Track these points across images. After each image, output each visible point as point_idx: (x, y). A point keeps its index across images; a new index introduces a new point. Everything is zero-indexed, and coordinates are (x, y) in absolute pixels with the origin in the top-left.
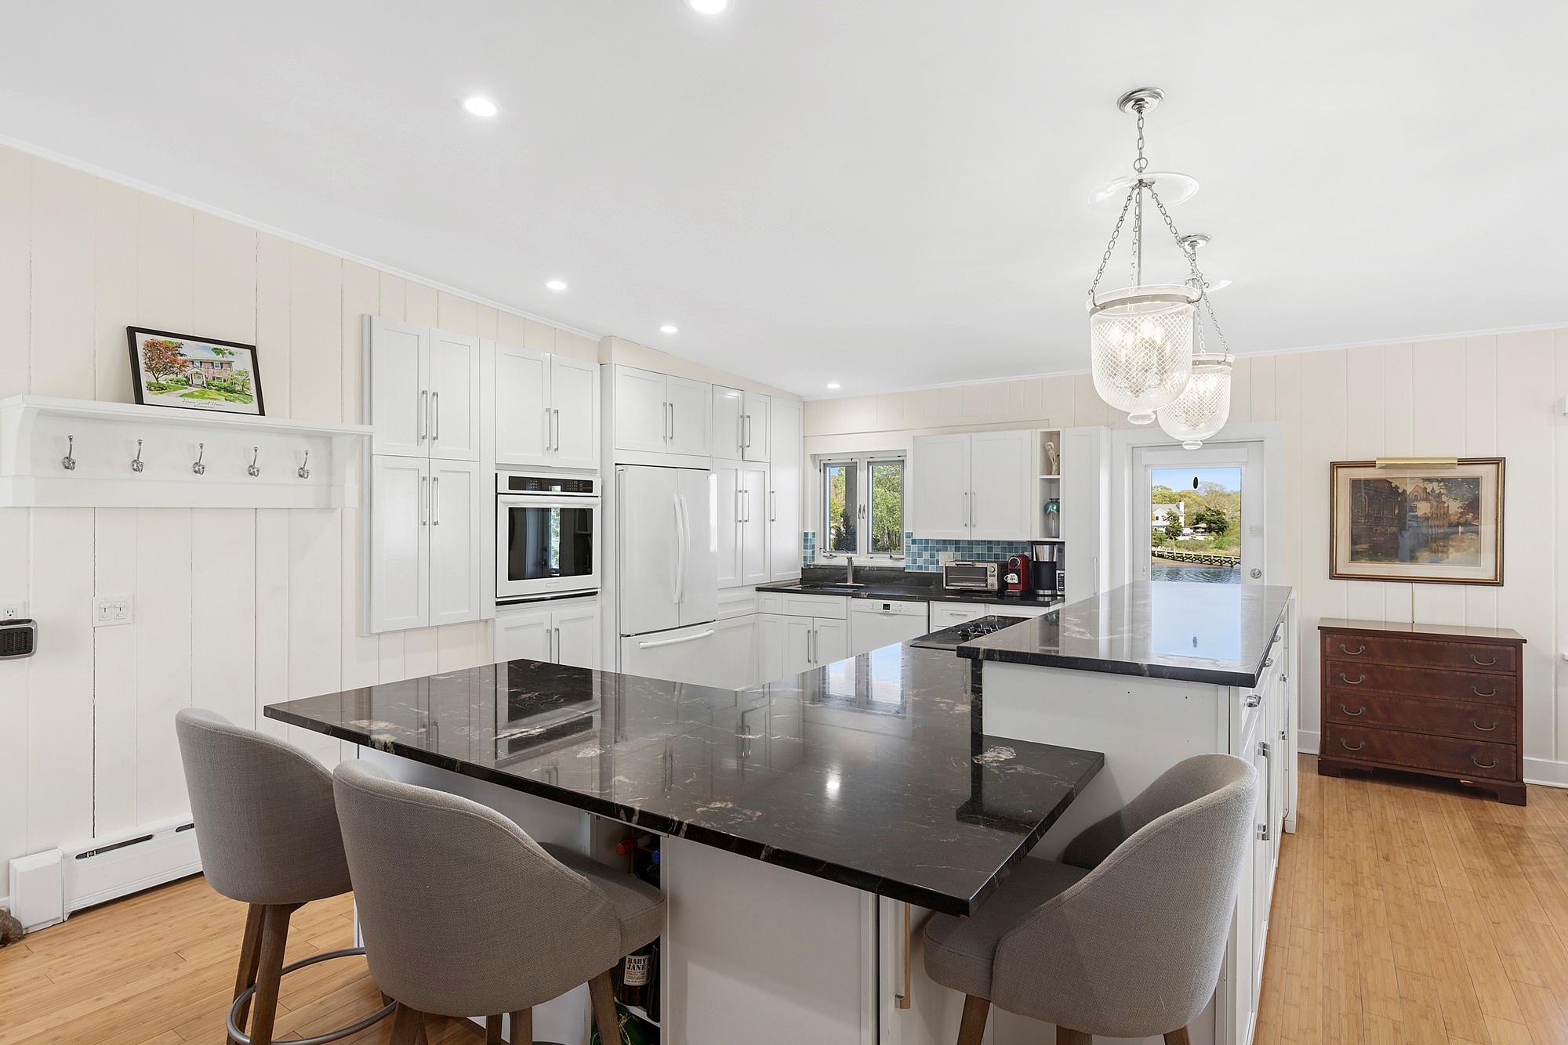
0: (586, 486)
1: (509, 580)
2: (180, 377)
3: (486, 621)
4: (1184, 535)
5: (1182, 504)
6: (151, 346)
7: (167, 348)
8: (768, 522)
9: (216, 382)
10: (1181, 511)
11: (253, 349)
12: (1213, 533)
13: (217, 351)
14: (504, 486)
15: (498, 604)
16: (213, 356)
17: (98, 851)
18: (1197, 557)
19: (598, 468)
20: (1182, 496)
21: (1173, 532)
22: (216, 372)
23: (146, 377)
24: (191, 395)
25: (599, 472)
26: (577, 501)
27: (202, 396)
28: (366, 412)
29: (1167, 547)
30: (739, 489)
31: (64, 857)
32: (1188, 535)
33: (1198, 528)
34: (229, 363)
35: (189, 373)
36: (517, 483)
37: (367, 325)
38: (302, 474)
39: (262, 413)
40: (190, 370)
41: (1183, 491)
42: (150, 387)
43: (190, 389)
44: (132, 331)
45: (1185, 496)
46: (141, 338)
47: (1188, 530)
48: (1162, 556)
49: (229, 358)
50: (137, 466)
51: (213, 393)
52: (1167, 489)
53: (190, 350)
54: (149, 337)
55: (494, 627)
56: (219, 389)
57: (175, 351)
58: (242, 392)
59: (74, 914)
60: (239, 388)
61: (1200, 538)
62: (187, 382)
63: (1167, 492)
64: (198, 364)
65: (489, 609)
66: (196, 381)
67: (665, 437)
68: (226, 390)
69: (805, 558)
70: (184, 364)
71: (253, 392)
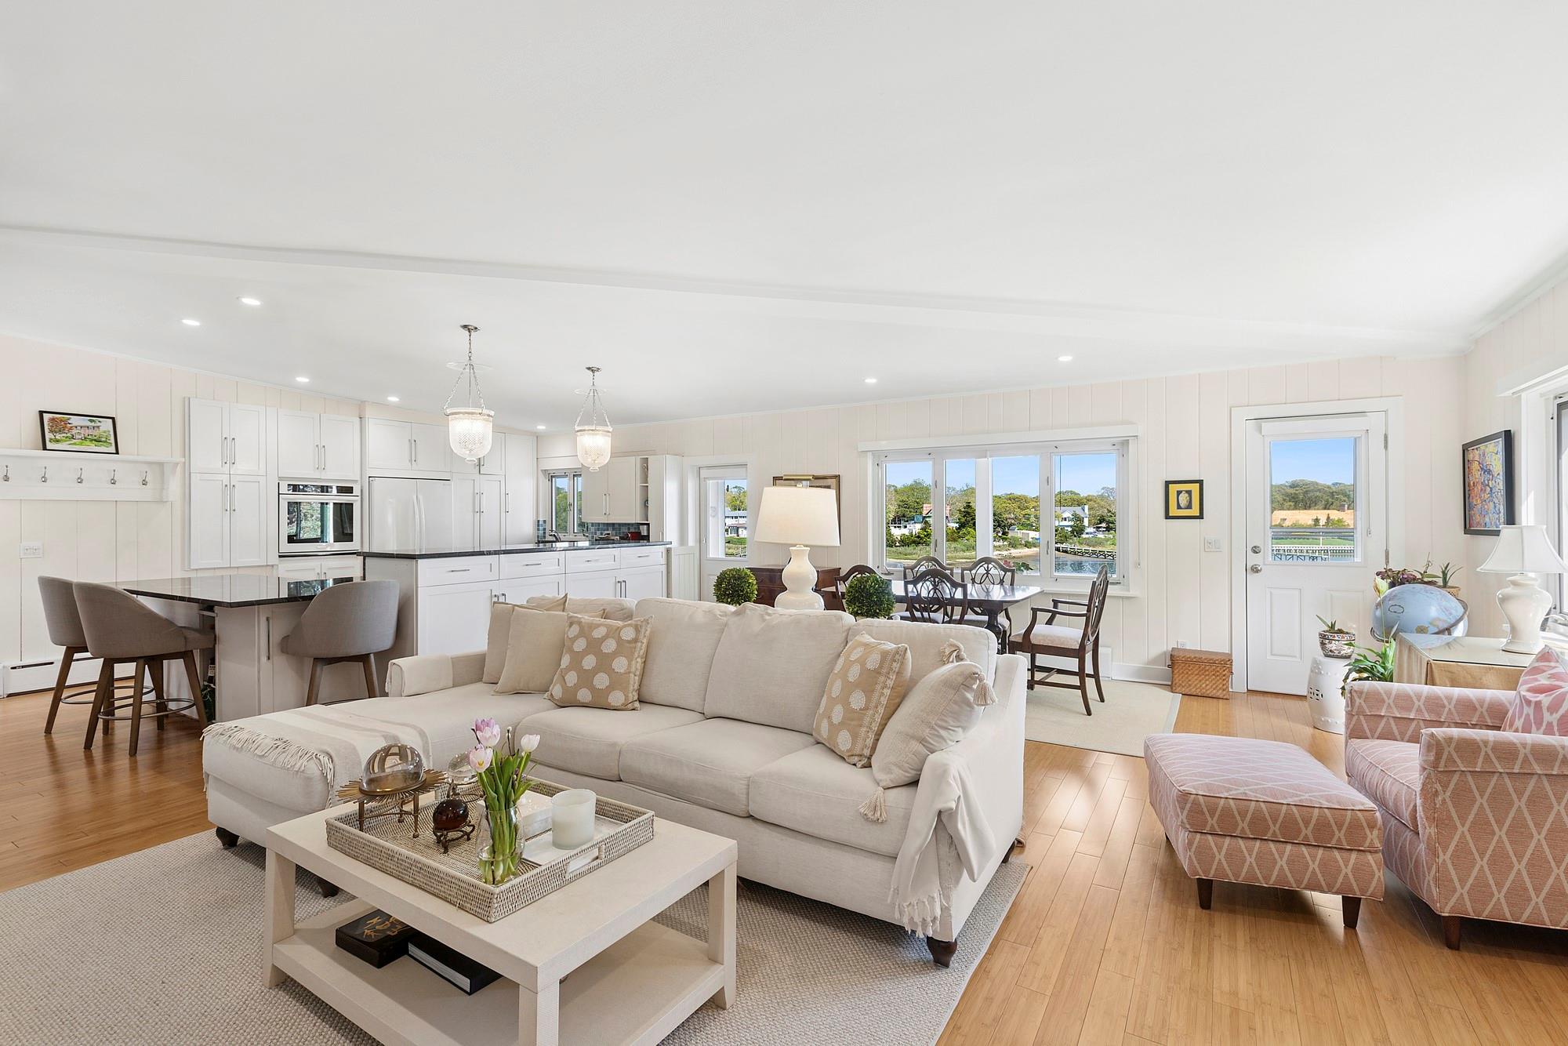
0: (349, 490)
1: (289, 543)
2: (69, 435)
3: (273, 566)
4: (1087, 533)
5: (1086, 507)
6: (53, 420)
7: (61, 421)
8: (503, 514)
9: (90, 437)
10: (1085, 512)
11: (113, 419)
12: (1111, 532)
13: (91, 421)
14: (284, 489)
15: (280, 556)
16: (89, 424)
17: (23, 667)
18: (1094, 552)
19: (359, 479)
20: (1089, 499)
21: (1078, 531)
22: (90, 432)
23: (48, 436)
24: (75, 444)
25: (359, 482)
26: (344, 499)
27: (81, 444)
28: (186, 449)
29: (1071, 543)
30: (476, 491)
31: (4, 667)
32: (1091, 533)
33: (1100, 527)
34: (98, 427)
35: (73, 433)
36: (295, 488)
37: (187, 404)
38: (145, 483)
39: (117, 453)
40: (74, 431)
41: (1089, 496)
42: (51, 440)
43: (74, 441)
44: (41, 413)
45: (1091, 500)
46: (46, 417)
47: (1091, 530)
48: (1066, 552)
49: (99, 424)
50: (44, 480)
51: (88, 443)
52: (1076, 494)
53: (74, 420)
54: (51, 415)
55: (278, 569)
56: (91, 440)
57: (66, 422)
58: (105, 442)
59: (10, 695)
60: (103, 439)
61: (1101, 536)
62: (73, 437)
63: (1075, 497)
64: (79, 428)
65: (274, 559)
66: (78, 437)
67: (411, 461)
68: (95, 440)
69: (538, 536)
70: (71, 428)
71: (113, 441)
